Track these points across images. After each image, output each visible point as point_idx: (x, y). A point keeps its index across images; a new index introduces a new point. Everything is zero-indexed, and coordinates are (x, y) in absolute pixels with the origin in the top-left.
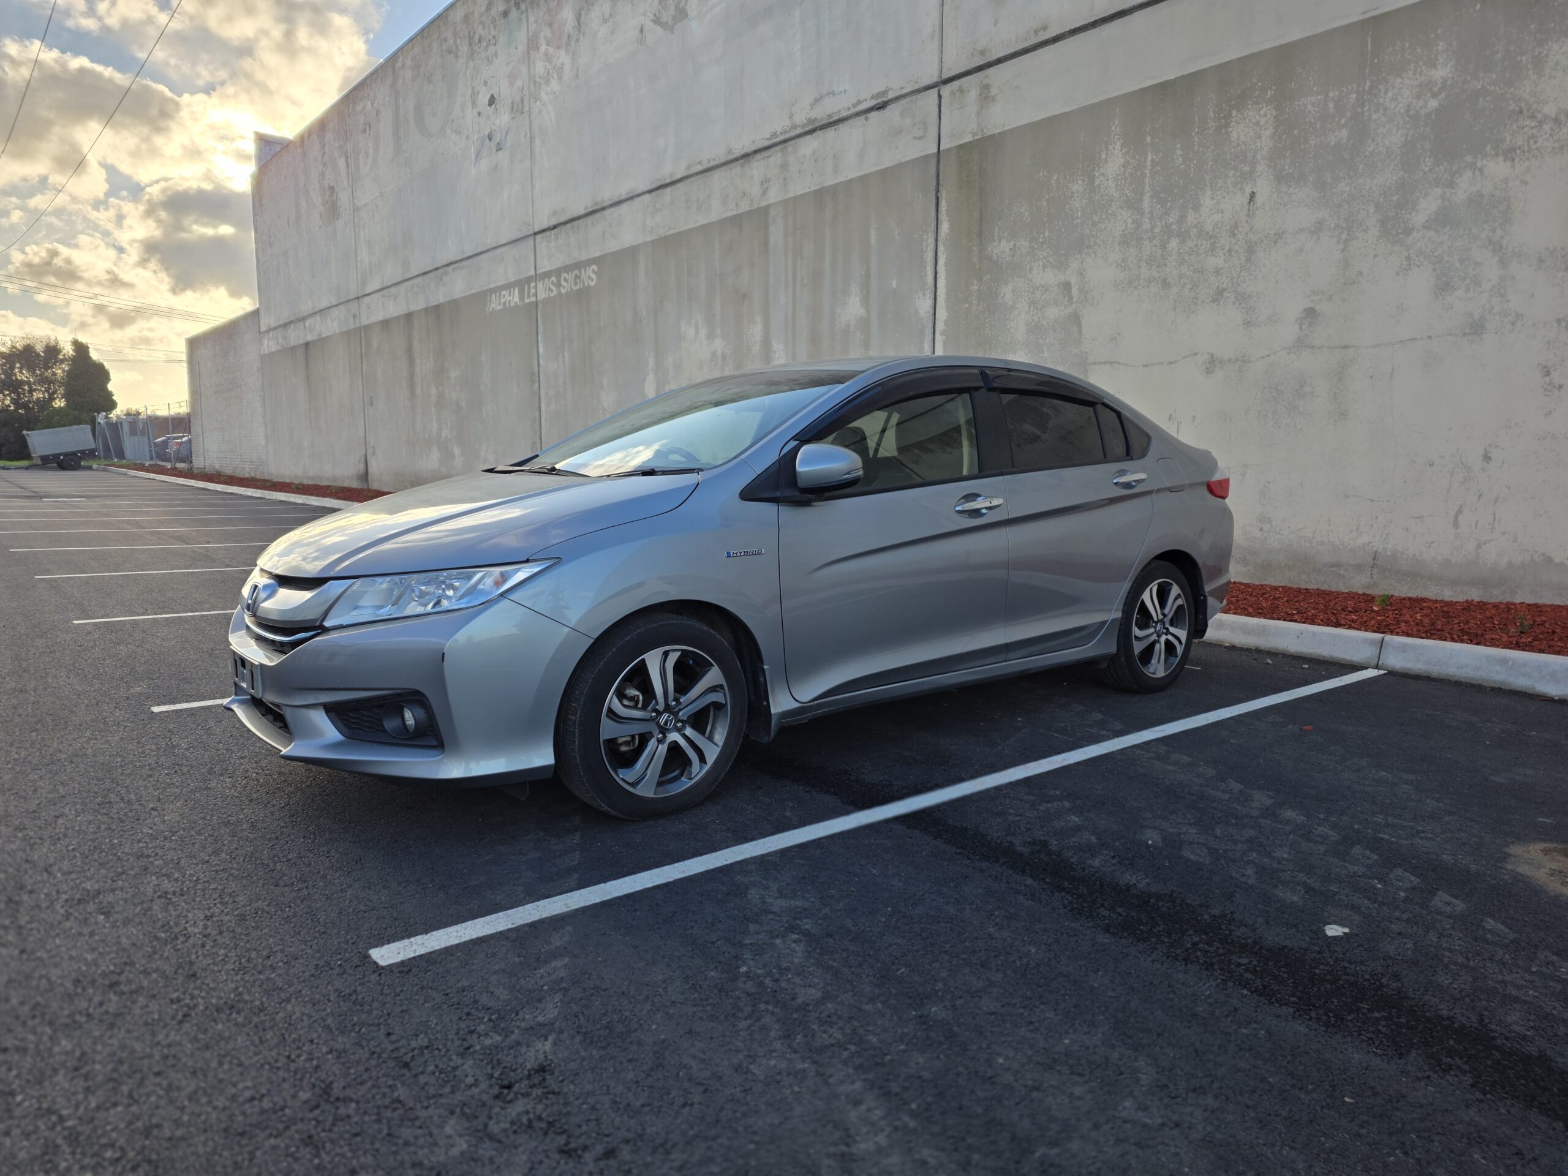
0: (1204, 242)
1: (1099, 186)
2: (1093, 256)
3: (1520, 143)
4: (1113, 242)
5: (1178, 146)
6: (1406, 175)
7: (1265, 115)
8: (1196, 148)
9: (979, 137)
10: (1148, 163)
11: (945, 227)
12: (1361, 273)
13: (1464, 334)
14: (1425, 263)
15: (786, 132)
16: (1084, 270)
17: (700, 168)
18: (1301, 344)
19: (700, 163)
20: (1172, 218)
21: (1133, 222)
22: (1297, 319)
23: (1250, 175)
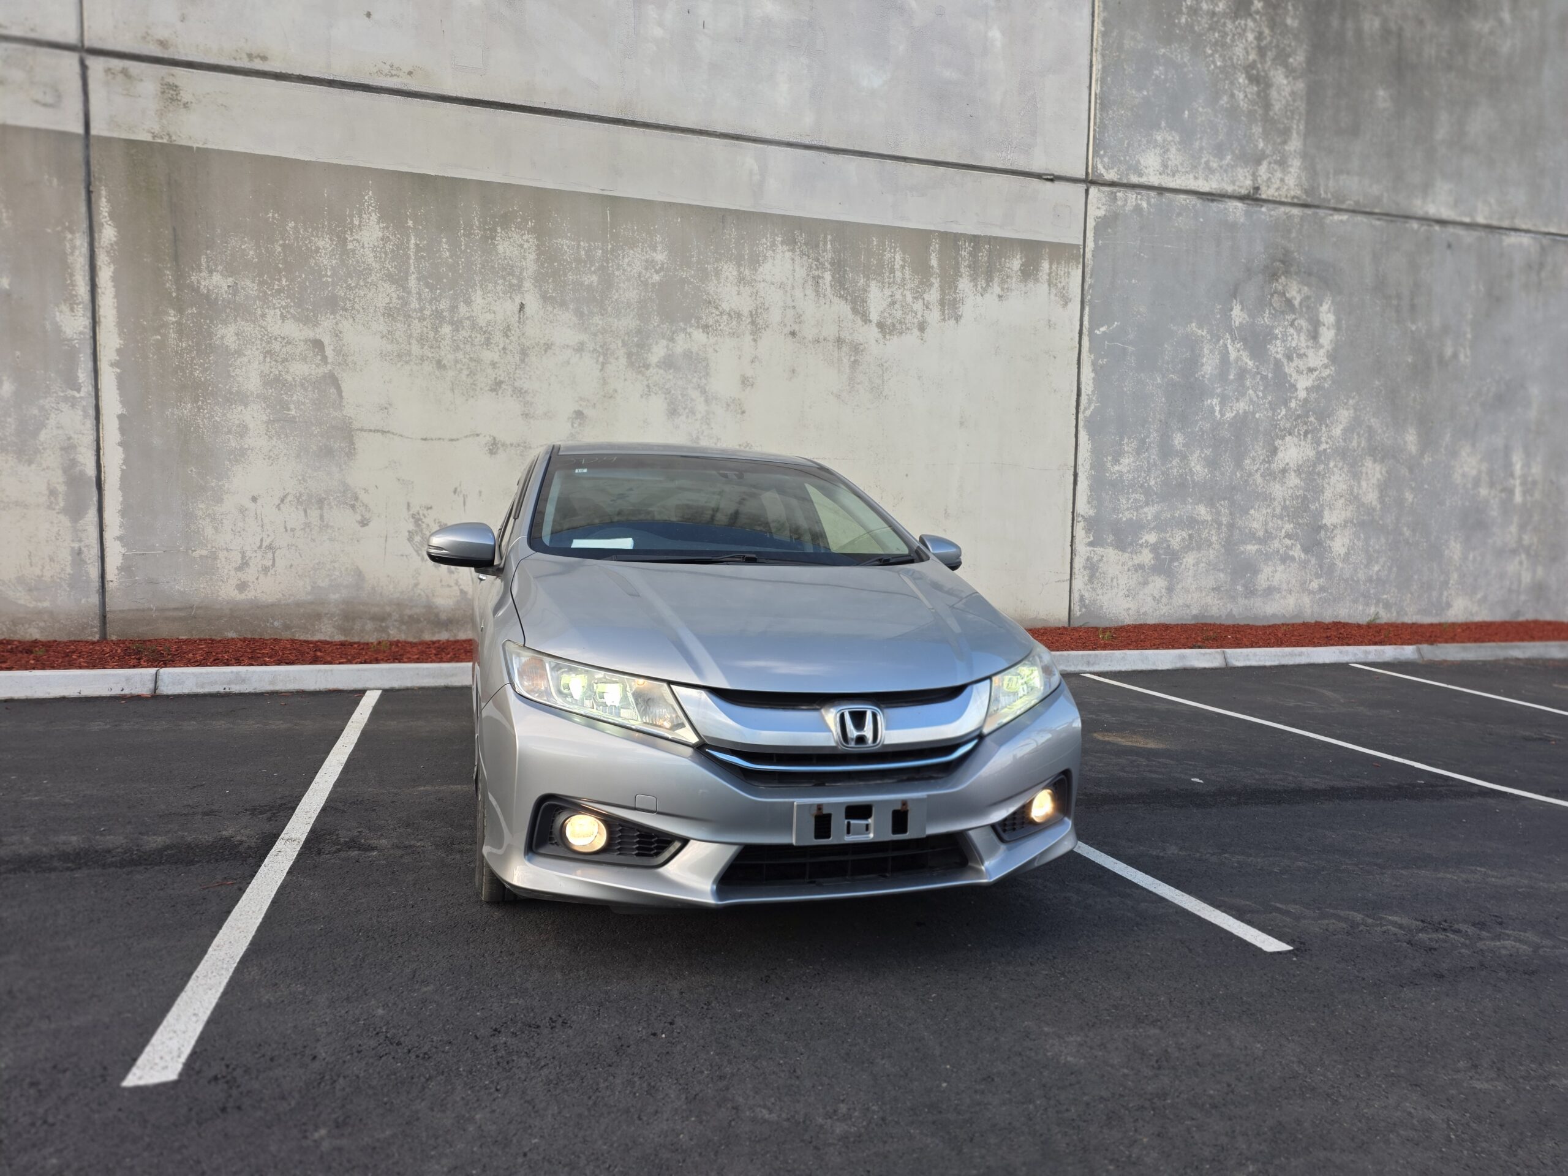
2: (351, 320)
4: (375, 311)
5: (444, 240)
6: (642, 324)
7: (528, 241)
8: (463, 248)
9: (165, 141)
10: (412, 246)
11: (108, 234)
14: (660, 392)
16: (341, 332)
18: (573, 439)
20: (444, 305)
21: (399, 298)
22: (568, 418)
23: (518, 288)
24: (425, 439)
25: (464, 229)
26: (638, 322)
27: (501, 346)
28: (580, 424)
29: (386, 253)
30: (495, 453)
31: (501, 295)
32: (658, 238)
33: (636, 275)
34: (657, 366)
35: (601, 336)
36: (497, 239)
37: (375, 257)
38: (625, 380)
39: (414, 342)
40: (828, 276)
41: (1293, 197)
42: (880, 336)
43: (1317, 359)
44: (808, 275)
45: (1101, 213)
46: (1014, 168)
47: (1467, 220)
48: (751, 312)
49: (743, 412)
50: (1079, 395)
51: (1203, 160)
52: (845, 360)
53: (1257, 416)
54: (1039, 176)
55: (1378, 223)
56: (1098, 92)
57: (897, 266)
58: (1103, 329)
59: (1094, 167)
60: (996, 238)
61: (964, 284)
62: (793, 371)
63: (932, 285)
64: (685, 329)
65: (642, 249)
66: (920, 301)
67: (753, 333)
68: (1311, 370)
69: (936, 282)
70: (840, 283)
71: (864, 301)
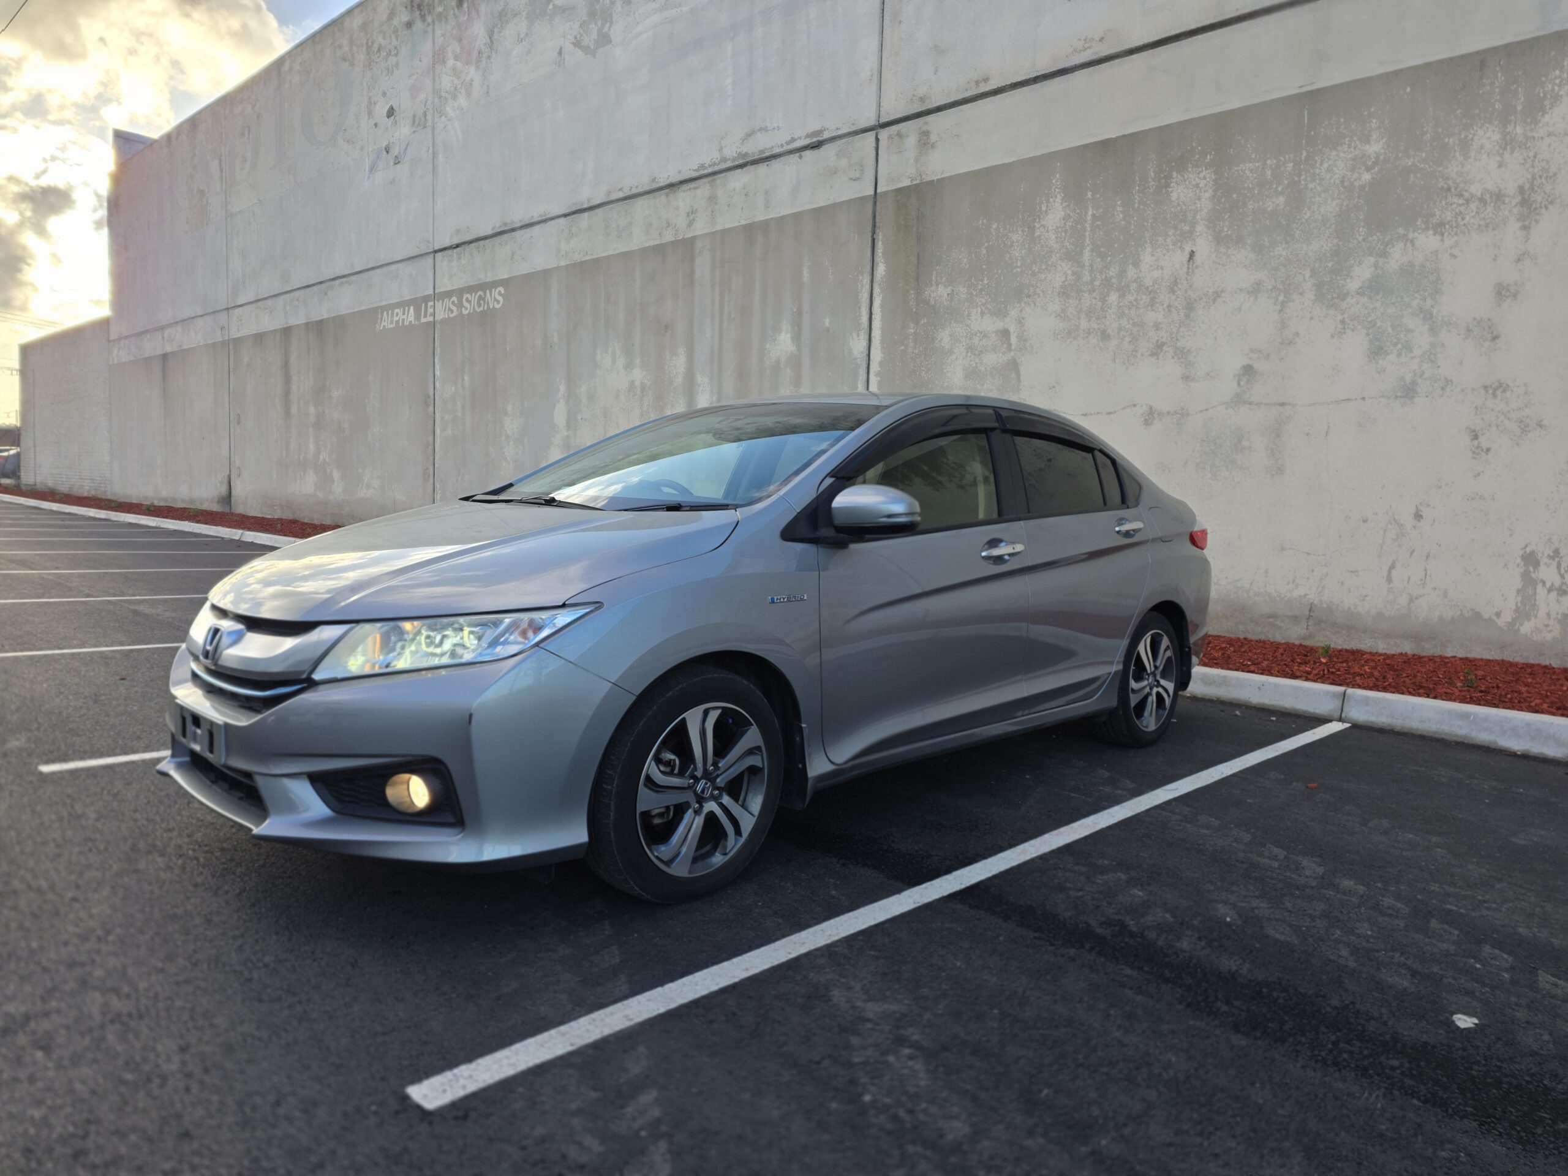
0: (1144, 297)
1: (1040, 236)
2: (1032, 305)
3: (1449, 218)
4: (1053, 292)
5: (1119, 203)
6: (1341, 243)
7: (1205, 178)
8: (1136, 205)
9: (918, 182)
10: (1089, 218)
11: (881, 269)
12: (1297, 334)
13: (1396, 397)
14: (1360, 327)
15: (715, 164)
16: (1023, 319)
17: (621, 195)
18: (1238, 400)
19: (621, 190)
20: (1113, 272)
21: (1074, 274)
22: (1235, 376)
23: (1189, 235)
25: (1139, 185)
26: (1335, 241)
27: (1166, 304)
28: (1248, 381)
29: (1066, 232)
30: (1150, 424)
31: (1171, 247)
32: (1374, 123)
33: (1337, 182)
34: (1358, 293)
36: (1172, 185)
37: (1057, 238)
38: (1312, 318)
39: (1083, 316)
64: (1405, 235)
65: (1349, 148)
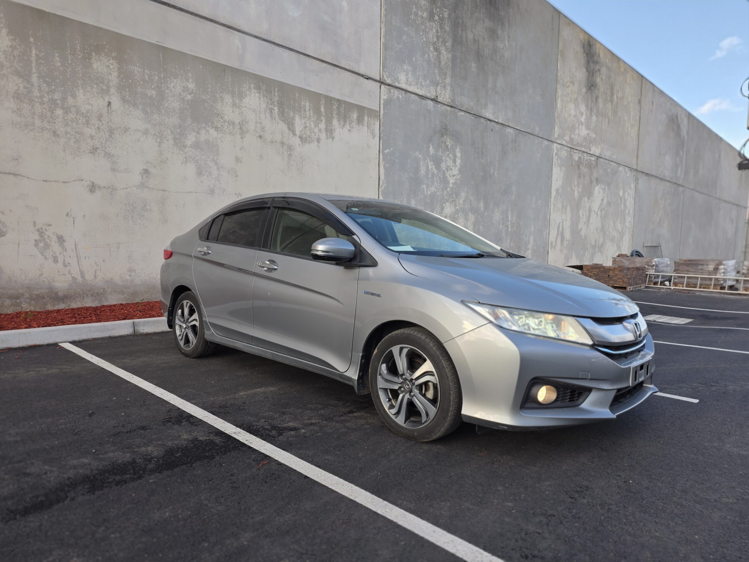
4: (7, 94)
5: (56, 54)
7: (112, 64)
8: (70, 62)
10: (33, 55)
12: (167, 159)
13: (208, 193)
14: (192, 162)
18: (142, 186)
20: (57, 96)
21: (25, 87)
22: (140, 173)
23: (106, 91)
24: (46, 181)
25: (70, 50)
26: (180, 121)
27: (96, 126)
28: (147, 177)
29: (14, 57)
30: (93, 192)
31: (96, 94)
32: (190, 75)
33: (178, 94)
34: (191, 147)
35: (158, 127)
36: (93, 60)
38: (173, 153)
39: (36, 117)
40: (276, 109)
41: (448, 103)
42: (300, 143)
43: (455, 171)
44: (267, 107)
45: (385, 97)
46: (353, 70)
47: (497, 121)
48: (239, 123)
49: (237, 176)
50: (379, 180)
51: (420, 81)
52: (285, 153)
53: (438, 193)
54: (362, 76)
55: (473, 117)
56: (384, 41)
57: (307, 109)
58: (387, 151)
59: (383, 76)
60: (347, 102)
61: (335, 122)
62: (261, 156)
63: (322, 120)
64: (205, 128)
65: (181, 80)
66: (317, 128)
67: (240, 134)
68: (454, 176)
69: (323, 119)
70: (282, 113)
71: (293, 124)
